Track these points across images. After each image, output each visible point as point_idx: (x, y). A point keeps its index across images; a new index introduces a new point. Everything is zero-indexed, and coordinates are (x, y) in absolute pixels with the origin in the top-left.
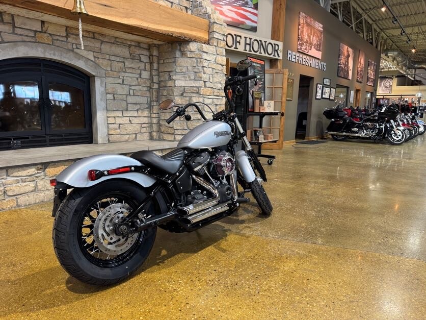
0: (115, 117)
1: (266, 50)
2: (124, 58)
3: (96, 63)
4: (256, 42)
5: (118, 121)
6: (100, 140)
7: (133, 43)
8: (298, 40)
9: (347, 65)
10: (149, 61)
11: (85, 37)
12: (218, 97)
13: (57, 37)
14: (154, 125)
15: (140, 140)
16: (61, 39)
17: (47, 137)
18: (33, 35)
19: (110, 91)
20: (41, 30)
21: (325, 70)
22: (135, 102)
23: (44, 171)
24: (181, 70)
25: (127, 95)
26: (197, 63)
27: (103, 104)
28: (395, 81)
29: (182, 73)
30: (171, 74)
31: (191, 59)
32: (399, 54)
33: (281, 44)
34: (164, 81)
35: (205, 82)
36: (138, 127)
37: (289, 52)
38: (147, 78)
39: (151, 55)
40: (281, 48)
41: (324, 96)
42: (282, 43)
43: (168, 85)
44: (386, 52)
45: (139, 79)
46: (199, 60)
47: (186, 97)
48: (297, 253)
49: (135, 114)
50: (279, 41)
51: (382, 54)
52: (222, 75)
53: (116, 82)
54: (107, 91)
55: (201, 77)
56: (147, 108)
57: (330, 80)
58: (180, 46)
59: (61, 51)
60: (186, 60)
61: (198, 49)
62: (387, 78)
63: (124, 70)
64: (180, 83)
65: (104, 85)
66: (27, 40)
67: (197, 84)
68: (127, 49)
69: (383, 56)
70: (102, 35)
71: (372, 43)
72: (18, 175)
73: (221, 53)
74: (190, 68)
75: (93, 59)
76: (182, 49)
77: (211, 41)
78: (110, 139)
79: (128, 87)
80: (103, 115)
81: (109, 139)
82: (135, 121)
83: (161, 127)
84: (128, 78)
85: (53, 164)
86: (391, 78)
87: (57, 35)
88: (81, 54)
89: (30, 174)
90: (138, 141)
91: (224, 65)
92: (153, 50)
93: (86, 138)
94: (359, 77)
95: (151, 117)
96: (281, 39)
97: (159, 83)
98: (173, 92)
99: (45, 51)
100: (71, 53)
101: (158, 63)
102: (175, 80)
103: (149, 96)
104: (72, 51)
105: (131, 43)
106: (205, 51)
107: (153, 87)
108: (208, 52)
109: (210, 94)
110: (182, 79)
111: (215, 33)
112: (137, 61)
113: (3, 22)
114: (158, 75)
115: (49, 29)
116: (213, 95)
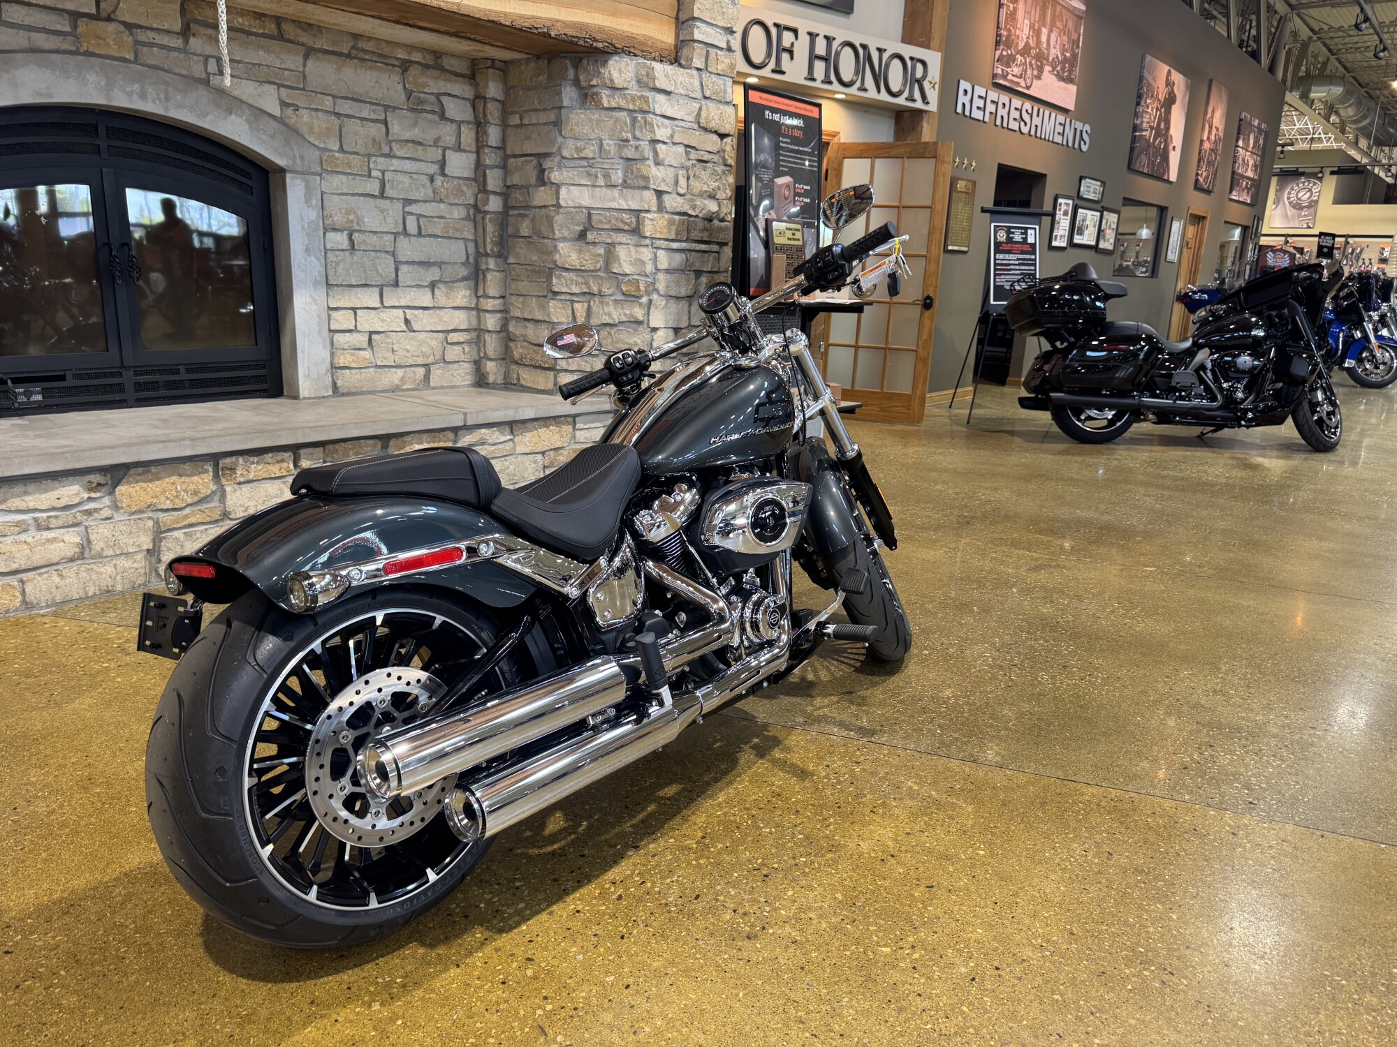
0: (354, 309)
1: (881, 79)
2: (387, 108)
3: (286, 125)
4: (848, 50)
5: (368, 321)
6: (305, 387)
7: (417, 57)
8: (998, 43)
9: (1163, 131)
10: (472, 119)
11: (248, 33)
12: (703, 247)
13: (151, 34)
14: (487, 336)
15: (442, 387)
16: (165, 40)
17: (125, 373)
18: (68, 29)
19: (338, 219)
20: (93, 11)
21: (1084, 148)
22: (423, 258)
23: (112, 492)
24: (578, 150)
25: (396, 235)
26: (634, 127)
27: (316, 266)
28: (1328, 188)
29: (584, 163)
30: (547, 164)
31: (614, 114)
32: (1348, 93)
33: (934, 59)
34: (522, 187)
35: (659, 193)
36: (435, 342)
37: (964, 85)
38: (466, 175)
39: (477, 97)
40: (935, 72)
41: (1078, 239)
42: (939, 55)
43: (536, 202)
44: (1304, 84)
45: (439, 180)
46: (639, 117)
47: (594, 243)
48: (911, 794)
49: (425, 299)
50: (928, 47)
51: (1288, 93)
52: (720, 169)
53: (360, 191)
54: (328, 222)
55: (646, 178)
56: (464, 279)
57: (1103, 184)
58: (576, 66)
59: (167, 84)
60: (594, 116)
61: (639, 81)
62: (1303, 174)
63: (386, 150)
64: (577, 194)
65: (315, 201)
66: (47, 46)
67: (633, 201)
68: (396, 78)
69: (1292, 97)
70: (308, 26)
71: (1255, 55)
72: (23, 506)
73: (717, 93)
74: (610, 145)
75: (276, 111)
76: (581, 78)
77: (685, 52)
78: (339, 383)
79: (399, 206)
80: (315, 301)
81: (334, 383)
82: (423, 321)
83: (512, 345)
84: (400, 177)
85: (140, 470)
86: (1316, 176)
87: (152, 29)
88: (235, 93)
89: (63, 502)
90: (433, 388)
91: (727, 135)
92: (487, 81)
93: (260, 379)
94: (1203, 173)
95: (478, 309)
96: (935, 42)
97: (506, 193)
98: (551, 226)
99: (110, 86)
100: (202, 92)
101: (504, 125)
102: (558, 186)
103: (471, 237)
104: (207, 82)
105: (409, 54)
106: (663, 87)
107: (487, 208)
108: (672, 89)
109: (677, 234)
110: (583, 182)
111: (698, 24)
112: (430, 116)
114: (503, 167)
115: (123, 6)
116: (688, 239)
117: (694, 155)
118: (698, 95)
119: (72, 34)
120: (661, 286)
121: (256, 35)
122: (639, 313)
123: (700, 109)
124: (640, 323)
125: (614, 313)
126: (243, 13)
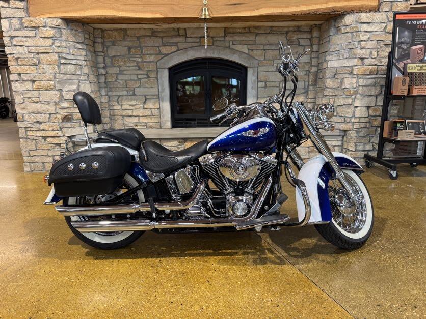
3: (249, 55)
7: (291, 29)
10: (309, 44)
11: (241, 33)
13: (217, 38)
16: (220, 39)
18: (198, 41)
19: (262, 79)
24: (335, 48)
25: (280, 82)
26: (352, 37)
27: (254, 92)
29: (336, 52)
31: (346, 34)
34: (321, 63)
35: (362, 59)
38: (307, 61)
39: (311, 37)
43: (324, 67)
47: (337, 79)
53: (270, 70)
54: (259, 80)
55: (355, 54)
56: (303, 93)
58: (335, 21)
59: (219, 49)
60: (340, 36)
61: (356, 21)
64: (333, 63)
65: (256, 74)
66: (194, 46)
67: (351, 63)
68: (284, 36)
70: (258, 28)
74: (344, 45)
75: (247, 52)
76: (336, 25)
80: (253, 101)
85: (190, 139)
88: (237, 49)
92: (314, 32)
97: (318, 66)
98: (326, 74)
99: (207, 53)
100: (228, 50)
101: (319, 44)
102: (328, 61)
103: (307, 80)
104: (229, 48)
105: (288, 28)
106: (365, 21)
107: (311, 71)
108: (371, 21)
109: (370, 72)
110: (336, 59)
112: (295, 46)
113: (179, 35)
114: (318, 58)
115: (211, 33)
116: (377, 74)
117: (382, 43)
118: (387, 21)
119: (200, 42)
120: (360, 91)
121: (243, 33)
122: (350, 101)
123: (386, 26)
124: (351, 105)
125: (341, 101)
126: (240, 28)
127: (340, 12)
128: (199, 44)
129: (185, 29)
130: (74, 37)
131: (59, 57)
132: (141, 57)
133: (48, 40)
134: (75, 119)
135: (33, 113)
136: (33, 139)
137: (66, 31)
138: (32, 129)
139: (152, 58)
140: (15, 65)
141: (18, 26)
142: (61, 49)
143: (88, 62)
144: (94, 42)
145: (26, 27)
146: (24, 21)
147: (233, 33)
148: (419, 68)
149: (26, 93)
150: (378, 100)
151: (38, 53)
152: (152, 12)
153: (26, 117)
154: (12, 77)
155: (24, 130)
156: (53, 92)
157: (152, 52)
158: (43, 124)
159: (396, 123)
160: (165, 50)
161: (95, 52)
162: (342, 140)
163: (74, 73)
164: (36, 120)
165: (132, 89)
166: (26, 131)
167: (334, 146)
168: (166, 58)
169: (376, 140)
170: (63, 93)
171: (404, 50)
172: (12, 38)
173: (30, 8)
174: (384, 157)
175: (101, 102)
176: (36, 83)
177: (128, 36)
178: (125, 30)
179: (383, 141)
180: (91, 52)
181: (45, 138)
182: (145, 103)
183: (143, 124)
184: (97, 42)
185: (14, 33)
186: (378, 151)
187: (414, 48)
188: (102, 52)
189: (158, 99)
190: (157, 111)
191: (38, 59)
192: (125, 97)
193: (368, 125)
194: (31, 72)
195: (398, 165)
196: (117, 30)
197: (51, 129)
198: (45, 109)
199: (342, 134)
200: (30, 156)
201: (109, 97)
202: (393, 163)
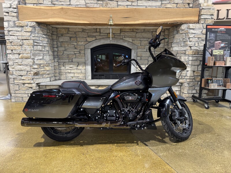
2: (149, 38)
3: (133, 43)
7: (155, 30)
11: (128, 32)
13: (116, 34)
16: (118, 35)
17: (111, 75)
18: (107, 35)
19: (139, 55)
24: (176, 41)
25: (148, 57)
26: (185, 36)
29: (177, 43)
31: (182, 34)
35: (190, 47)
38: (162, 47)
53: (143, 51)
55: (187, 44)
58: (176, 27)
59: (117, 40)
60: (179, 35)
61: (187, 28)
63: (148, 44)
64: (176, 48)
65: (136, 53)
66: (104, 38)
67: (185, 48)
68: (151, 34)
70: (137, 29)
74: (181, 39)
75: (131, 41)
77: (200, 21)
88: (126, 40)
92: (166, 32)
101: (168, 38)
102: (173, 47)
104: (122, 39)
105: (153, 30)
108: (195, 28)
109: (195, 53)
110: (177, 46)
111: (203, 15)
113: (97, 32)
114: (168, 45)
115: (113, 31)
116: (198, 54)
117: (200, 39)
118: (202, 28)
119: (107, 36)
120: (189, 63)
121: (130, 32)
123: (202, 31)
126: (128, 29)
127: (179, 23)
128: (107, 37)
129: (100, 29)
130: (42, 31)
131: (34, 42)
132: (76, 43)
133: (28, 33)
134: (40, 74)
135: (18, 71)
136: (18, 85)
137: (37, 28)
138: (17, 79)
139: (82, 43)
140: (10, 45)
141: (13, 26)
142: (35, 38)
143: (48, 44)
144: (52, 34)
145: (17, 26)
146: (16, 23)
147: (125, 32)
148: (219, 52)
149: (15, 60)
150: (199, 67)
151: (23, 40)
152: (83, 20)
153: (14, 73)
154: (8, 52)
155: (13, 80)
156: (30, 60)
157: (82, 40)
158: (23, 76)
159: (208, 80)
160: (89, 39)
161: (52, 39)
162: (181, 88)
163: (41, 50)
164: (19, 75)
165: (71, 59)
166: (14, 80)
167: (176, 91)
168: (90, 43)
169: (198, 88)
170: (35, 60)
171: (211, 43)
172: (9, 31)
173: (20, 16)
174: (202, 97)
175: (55, 65)
176: (21, 55)
177: (70, 31)
178: (69, 28)
179: (201, 89)
180: (50, 39)
181: (24, 84)
182: (78, 66)
183: (76, 77)
184: (53, 34)
185: (10, 29)
186: (199, 94)
187: (216, 42)
188: (56, 39)
189: (85, 64)
190: (84, 70)
191: (23, 43)
192: (67, 63)
193: (194, 80)
194: (18, 49)
195: (210, 101)
196: (64, 28)
197: (27, 79)
198: (24, 69)
199: (180, 84)
200: (15, 93)
201: (59, 62)
202: (206, 100)
